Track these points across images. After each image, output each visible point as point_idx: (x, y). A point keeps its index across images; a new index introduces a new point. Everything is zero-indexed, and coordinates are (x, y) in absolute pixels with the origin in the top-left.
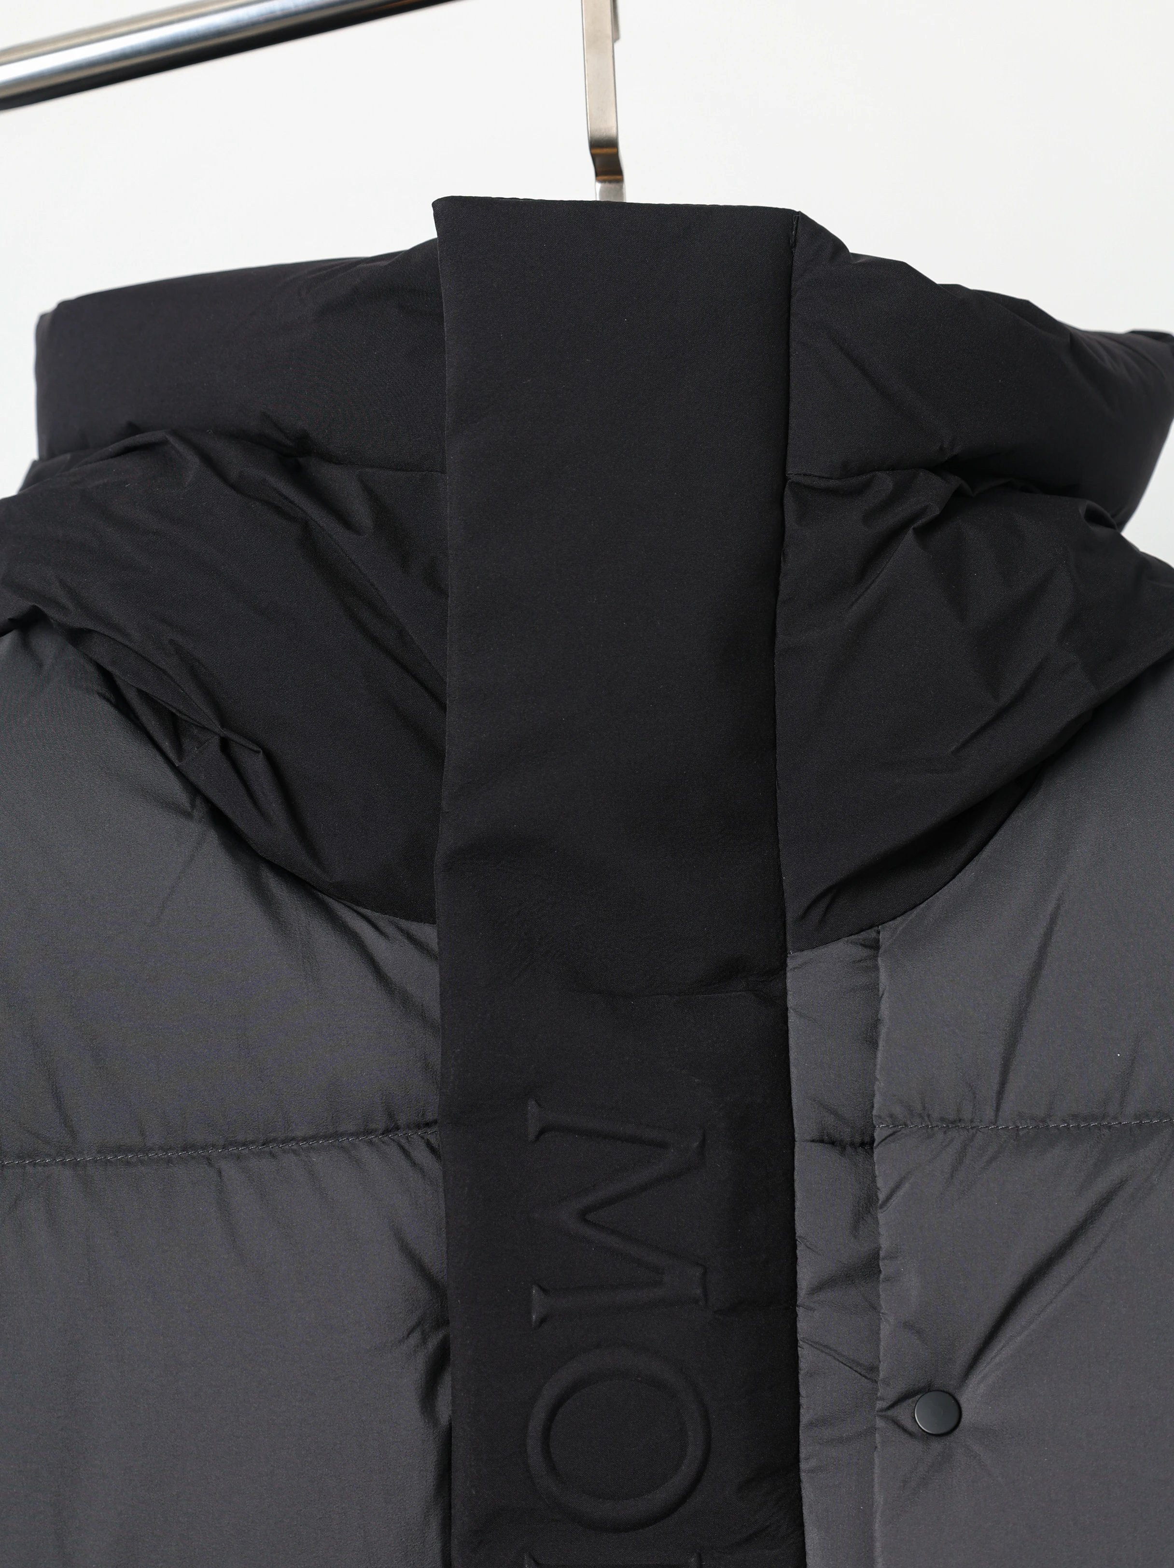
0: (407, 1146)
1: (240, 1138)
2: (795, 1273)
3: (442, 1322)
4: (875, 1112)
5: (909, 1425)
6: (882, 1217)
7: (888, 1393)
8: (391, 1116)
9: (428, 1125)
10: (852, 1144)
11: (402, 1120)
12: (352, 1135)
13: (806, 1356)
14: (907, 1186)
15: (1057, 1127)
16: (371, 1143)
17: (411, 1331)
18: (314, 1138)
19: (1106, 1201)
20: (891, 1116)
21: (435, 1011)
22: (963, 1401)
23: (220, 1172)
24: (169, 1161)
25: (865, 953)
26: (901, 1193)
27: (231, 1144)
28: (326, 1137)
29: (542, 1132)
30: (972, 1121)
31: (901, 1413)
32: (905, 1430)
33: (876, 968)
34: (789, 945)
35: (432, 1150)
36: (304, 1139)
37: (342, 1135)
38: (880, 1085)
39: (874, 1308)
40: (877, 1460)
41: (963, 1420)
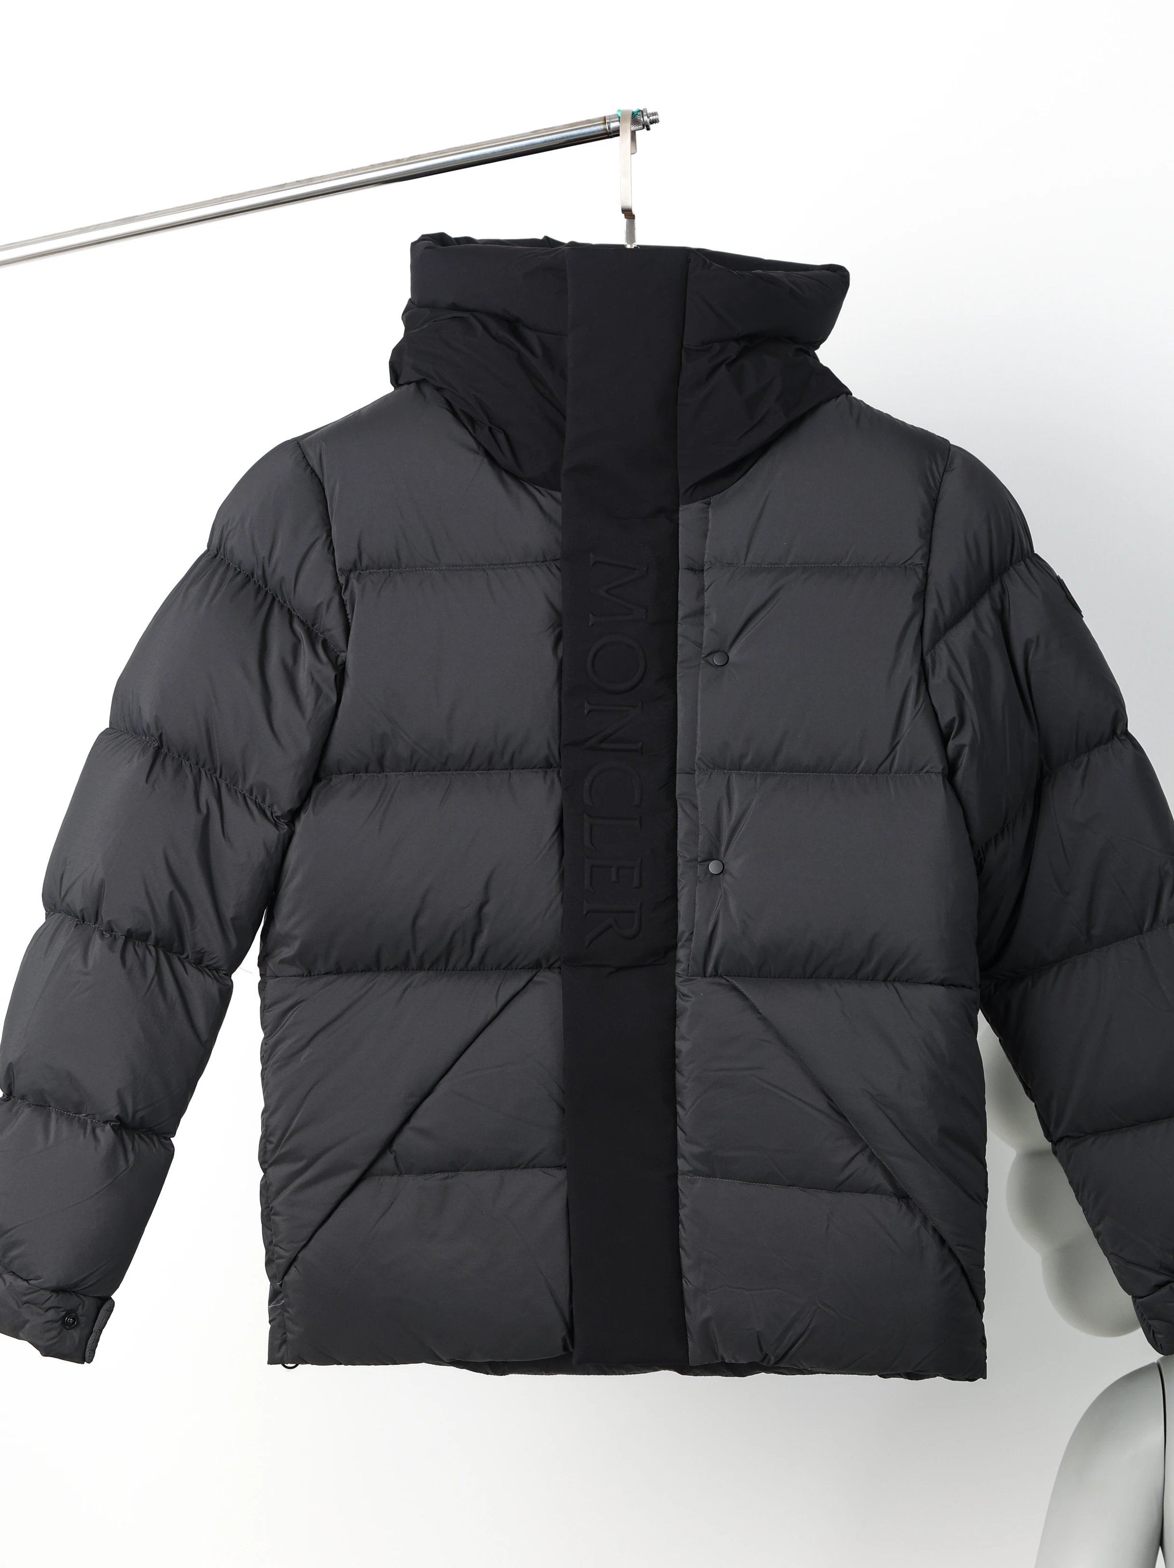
0: (549, 567)
1: (494, 562)
2: (678, 613)
3: (560, 625)
4: (705, 560)
5: (711, 662)
6: (706, 594)
7: (705, 652)
8: (544, 557)
9: (557, 560)
10: (699, 570)
11: (548, 559)
12: (531, 562)
13: (680, 640)
14: (713, 585)
15: (765, 567)
16: (537, 565)
17: (550, 627)
18: (519, 563)
19: (777, 591)
20: (710, 561)
21: (560, 521)
22: (729, 655)
23: (487, 574)
24: (471, 570)
25: (705, 506)
26: (712, 587)
27: (491, 564)
28: (523, 563)
29: (594, 564)
30: (737, 564)
31: (709, 658)
32: (711, 665)
33: (708, 512)
34: (680, 503)
35: (558, 568)
36: (516, 564)
37: (528, 563)
38: (707, 551)
39: (703, 624)
40: (700, 673)
41: (729, 661)
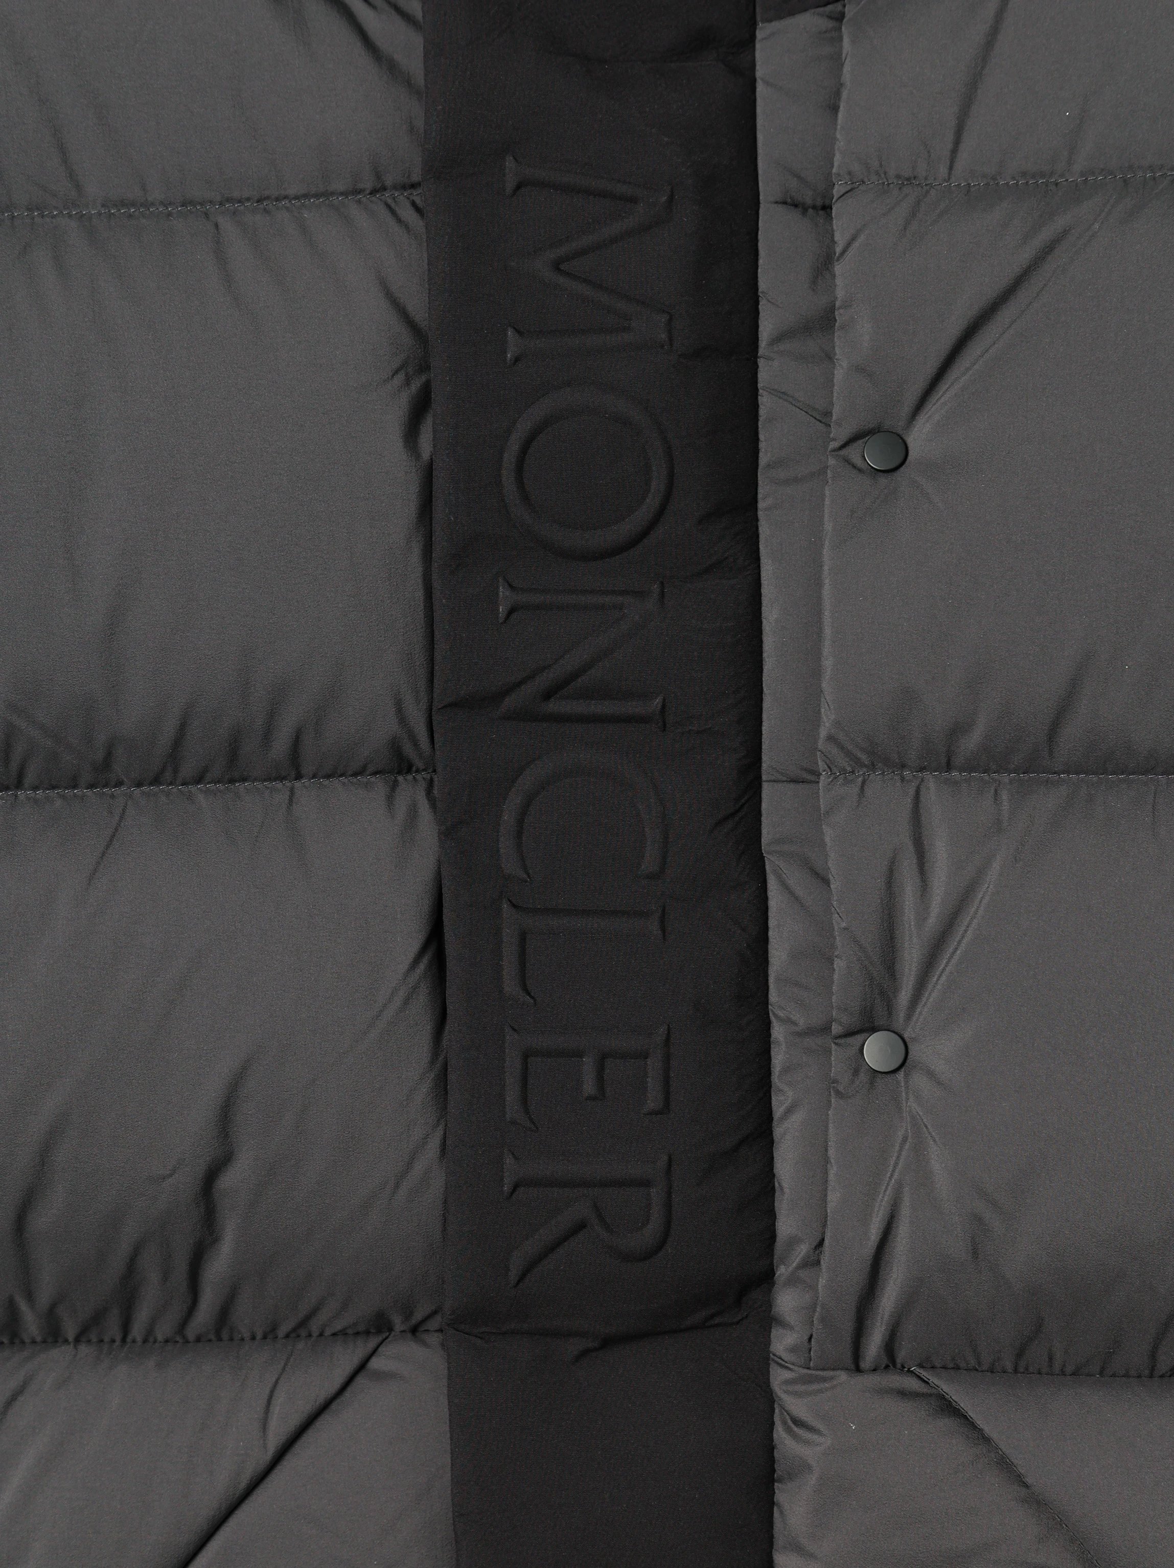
0: (393, 205)
1: (236, 194)
2: (757, 327)
3: (424, 367)
4: (834, 170)
5: (858, 462)
6: (838, 269)
7: (841, 433)
8: (378, 176)
9: (413, 186)
10: (814, 207)
11: (389, 181)
12: (342, 194)
13: (765, 402)
14: (862, 238)
15: (1007, 184)
16: (359, 202)
17: (396, 372)
18: (306, 196)
19: (1048, 249)
20: (850, 173)
21: (419, 79)
22: (910, 441)
23: (216, 226)
24: (170, 214)
25: (831, 24)
26: (856, 244)
27: (229, 200)
28: (317, 196)
29: (518, 187)
30: (926, 179)
31: (853, 453)
32: (854, 466)
33: (840, 39)
34: (758, 18)
35: (418, 209)
36: (297, 198)
37: (332, 194)
38: (841, 144)
39: (829, 357)
40: (827, 493)
41: (909, 458)
